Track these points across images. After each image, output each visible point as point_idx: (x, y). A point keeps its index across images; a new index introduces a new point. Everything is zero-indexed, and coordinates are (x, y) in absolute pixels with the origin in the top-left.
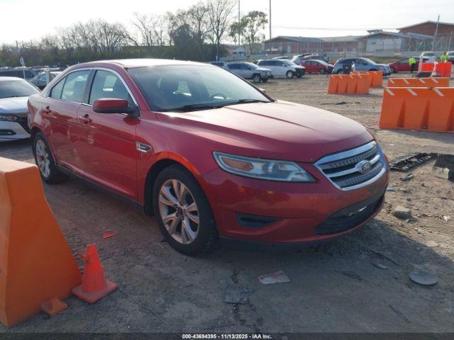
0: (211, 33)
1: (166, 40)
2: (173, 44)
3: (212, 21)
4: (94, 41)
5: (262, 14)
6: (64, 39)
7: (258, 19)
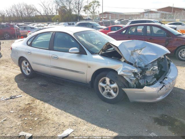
0: (75, 9)
1: (55, 12)
2: (58, 14)
3: (76, 3)
4: (21, 12)
5: (98, 2)
6: (7, 11)
7: (96, 4)
